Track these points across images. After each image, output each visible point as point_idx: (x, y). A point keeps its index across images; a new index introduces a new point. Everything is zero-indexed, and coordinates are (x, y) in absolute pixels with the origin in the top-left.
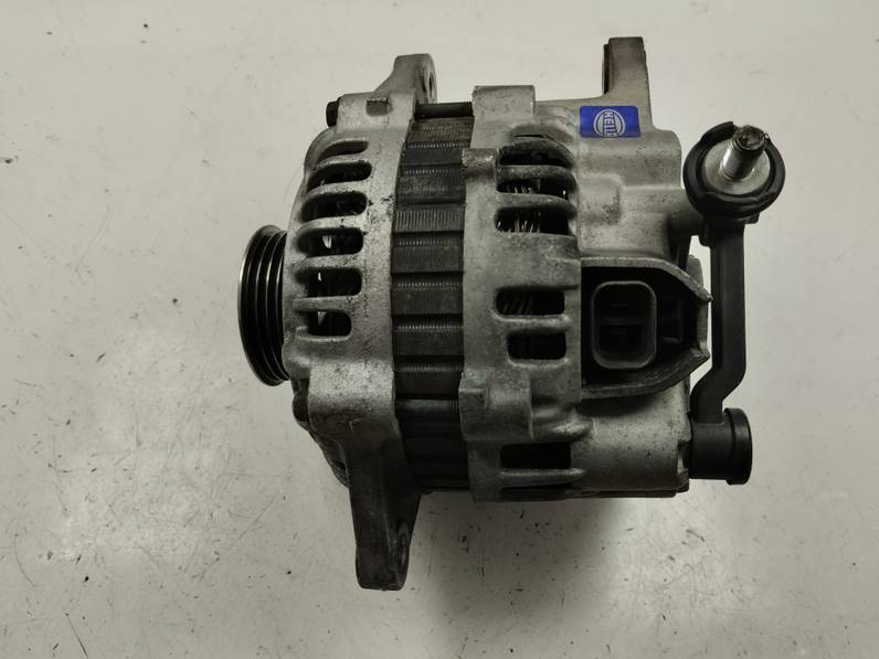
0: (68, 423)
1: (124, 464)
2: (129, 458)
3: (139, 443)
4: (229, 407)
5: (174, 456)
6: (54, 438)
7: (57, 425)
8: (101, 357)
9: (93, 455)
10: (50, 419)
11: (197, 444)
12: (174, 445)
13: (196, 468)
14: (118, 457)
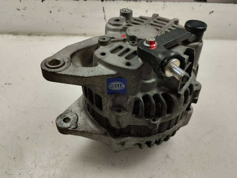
0: (14, 158)
1: (30, 173)
2: (32, 171)
3: (36, 166)
4: (66, 155)
5: (47, 170)
6: (9, 163)
7: (10, 159)
8: (27, 138)
9: (20, 169)
10: (9, 157)
11: (54, 167)
12: (47, 167)
13: (54, 175)
14: (28, 170)
